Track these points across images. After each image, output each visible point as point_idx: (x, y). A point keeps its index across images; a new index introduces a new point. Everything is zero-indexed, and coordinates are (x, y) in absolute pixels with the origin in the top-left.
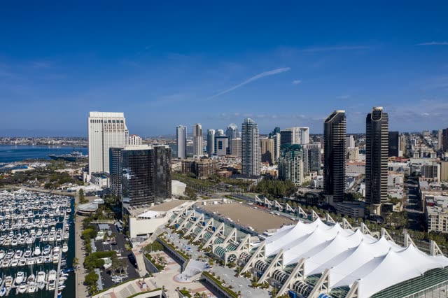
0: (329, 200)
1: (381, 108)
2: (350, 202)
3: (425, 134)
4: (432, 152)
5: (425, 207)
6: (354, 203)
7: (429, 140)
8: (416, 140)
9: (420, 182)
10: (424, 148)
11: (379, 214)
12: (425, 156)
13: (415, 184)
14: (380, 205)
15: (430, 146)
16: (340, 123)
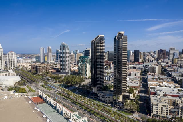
0: (95, 90)
1: (123, 32)
2: (105, 92)
3: (151, 52)
4: (154, 60)
5: (150, 90)
6: (107, 92)
7: (153, 54)
8: (147, 54)
9: (148, 76)
10: (150, 58)
11: (121, 101)
12: (151, 62)
13: (145, 76)
14: (121, 95)
15: (153, 57)
16: (101, 42)
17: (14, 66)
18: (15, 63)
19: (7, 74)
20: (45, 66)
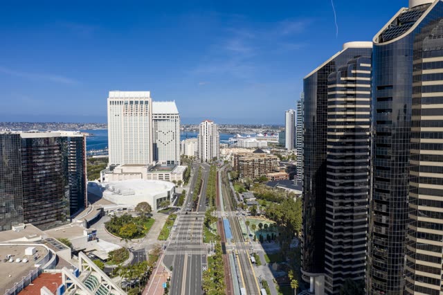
16: (355, 69)
17: (211, 154)
18: (215, 149)
19: (164, 176)
20: (260, 161)
